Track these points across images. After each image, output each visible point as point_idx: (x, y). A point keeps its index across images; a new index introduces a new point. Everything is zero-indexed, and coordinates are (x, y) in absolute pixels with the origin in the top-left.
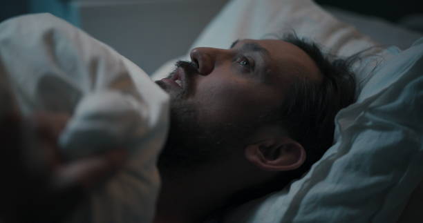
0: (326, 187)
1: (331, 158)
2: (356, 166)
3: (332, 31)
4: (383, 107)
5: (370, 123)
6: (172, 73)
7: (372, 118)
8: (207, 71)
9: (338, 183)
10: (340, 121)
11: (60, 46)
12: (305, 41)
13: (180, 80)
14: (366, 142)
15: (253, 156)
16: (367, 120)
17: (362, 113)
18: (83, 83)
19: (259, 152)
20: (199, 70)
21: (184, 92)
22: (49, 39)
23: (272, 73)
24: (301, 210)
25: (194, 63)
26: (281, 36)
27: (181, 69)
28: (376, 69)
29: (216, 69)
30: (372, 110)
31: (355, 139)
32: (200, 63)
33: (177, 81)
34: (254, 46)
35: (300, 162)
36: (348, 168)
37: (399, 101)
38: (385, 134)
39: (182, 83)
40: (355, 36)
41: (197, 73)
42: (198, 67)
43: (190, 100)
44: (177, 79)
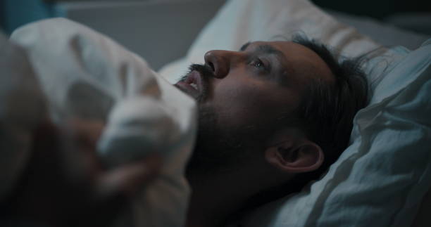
0: (349, 187)
1: (351, 159)
2: (378, 165)
3: (333, 32)
4: (401, 107)
5: (388, 123)
6: (186, 77)
7: (390, 118)
8: (223, 75)
9: (360, 182)
10: (359, 121)
11: (87, 52)
12: (316, 43)
13: (195, 83)
14: (385, 142)
15: (273, 159)
16: (386, 120)
17: (380, 113)
18: (114, 89)
19: (279, 154)
20: (215, 73)
21: (202, 96)
22: (76, 44)
23: (288, 75)
24: (325, 210)
25: (209, 66)
26: (289, 38)
27: (195, 72)
28: (387, 70)
29: (231, 72)
30: (390, 110)
31: (374, 139)
32: (216, 66)
33: (192, 84)
34: (268, 48)
35: (319, 163)
36: (370, 167)
37: (417, 101)
38: (404, 133)
39: (198, 86)
40: (356, 37)
41: (213, 76)
42: (214, 70)
43: (208, 104)
44: (192, 82)
